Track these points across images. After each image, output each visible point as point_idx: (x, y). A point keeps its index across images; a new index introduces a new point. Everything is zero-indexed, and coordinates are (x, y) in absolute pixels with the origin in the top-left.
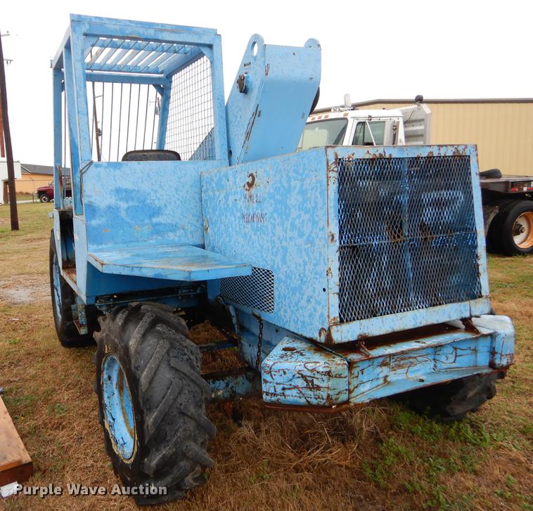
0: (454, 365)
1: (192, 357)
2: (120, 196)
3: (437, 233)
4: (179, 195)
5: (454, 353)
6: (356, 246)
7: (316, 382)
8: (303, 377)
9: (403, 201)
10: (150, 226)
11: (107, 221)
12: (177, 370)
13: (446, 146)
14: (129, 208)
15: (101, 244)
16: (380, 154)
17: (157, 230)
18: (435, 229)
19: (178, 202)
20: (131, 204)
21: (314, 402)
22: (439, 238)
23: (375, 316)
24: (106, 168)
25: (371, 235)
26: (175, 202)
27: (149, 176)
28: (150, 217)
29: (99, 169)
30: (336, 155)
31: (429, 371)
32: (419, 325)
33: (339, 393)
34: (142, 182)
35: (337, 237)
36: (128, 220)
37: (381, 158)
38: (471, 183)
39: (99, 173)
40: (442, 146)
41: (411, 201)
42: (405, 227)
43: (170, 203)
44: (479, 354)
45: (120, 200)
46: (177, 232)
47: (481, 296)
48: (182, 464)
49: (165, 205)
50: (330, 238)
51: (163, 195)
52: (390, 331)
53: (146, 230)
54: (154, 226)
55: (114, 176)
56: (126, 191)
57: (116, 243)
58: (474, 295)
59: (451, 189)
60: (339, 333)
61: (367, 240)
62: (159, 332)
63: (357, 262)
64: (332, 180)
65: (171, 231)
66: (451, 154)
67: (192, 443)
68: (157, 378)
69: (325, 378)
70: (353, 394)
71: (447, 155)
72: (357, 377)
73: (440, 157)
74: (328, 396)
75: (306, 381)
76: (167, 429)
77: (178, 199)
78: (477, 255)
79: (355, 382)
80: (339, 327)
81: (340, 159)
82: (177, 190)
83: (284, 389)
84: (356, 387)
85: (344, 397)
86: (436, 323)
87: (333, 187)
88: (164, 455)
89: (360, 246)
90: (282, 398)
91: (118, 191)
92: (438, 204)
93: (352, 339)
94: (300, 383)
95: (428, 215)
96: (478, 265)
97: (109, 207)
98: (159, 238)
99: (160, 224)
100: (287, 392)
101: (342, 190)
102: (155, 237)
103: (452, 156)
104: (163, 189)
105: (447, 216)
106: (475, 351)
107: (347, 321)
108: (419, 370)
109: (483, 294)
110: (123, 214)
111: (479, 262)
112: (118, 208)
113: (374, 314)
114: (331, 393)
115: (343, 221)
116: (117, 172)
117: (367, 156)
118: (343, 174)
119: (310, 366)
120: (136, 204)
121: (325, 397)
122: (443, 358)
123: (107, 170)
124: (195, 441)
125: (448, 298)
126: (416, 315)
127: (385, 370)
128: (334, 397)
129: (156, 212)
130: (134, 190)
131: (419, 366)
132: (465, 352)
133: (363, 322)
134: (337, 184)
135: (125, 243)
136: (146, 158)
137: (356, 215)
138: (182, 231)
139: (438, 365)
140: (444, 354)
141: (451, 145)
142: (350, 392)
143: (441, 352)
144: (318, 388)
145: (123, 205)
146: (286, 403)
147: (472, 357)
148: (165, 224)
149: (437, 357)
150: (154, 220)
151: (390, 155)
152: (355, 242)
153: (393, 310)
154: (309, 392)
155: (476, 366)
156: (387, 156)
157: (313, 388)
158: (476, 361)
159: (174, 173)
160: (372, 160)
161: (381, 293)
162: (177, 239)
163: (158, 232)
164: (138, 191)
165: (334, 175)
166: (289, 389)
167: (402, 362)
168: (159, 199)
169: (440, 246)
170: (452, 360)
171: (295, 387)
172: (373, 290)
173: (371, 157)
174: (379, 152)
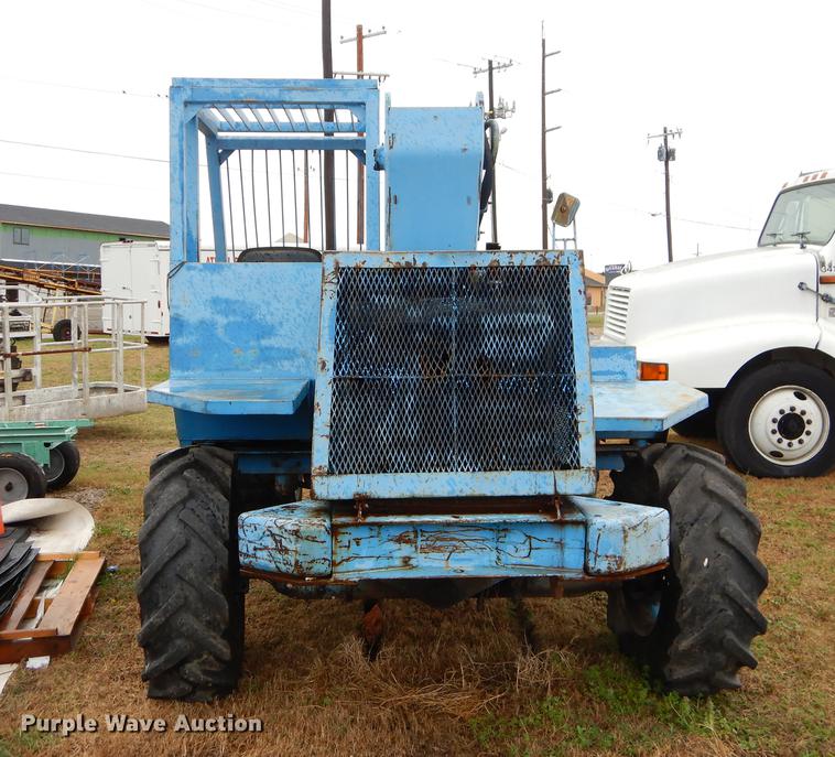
0: (526, 561)
1: (217, 514)
2: (218, 308)
3: (508, 372)
4: (301, 310)
5: (527, 543)
6: (363, 379)
7: (284, 543)
8: (273, 535)
9: (448, 325)
10: (258, 351)
11: (197, 340)
12: (186, 525)
13: (524, 252)
14: (228, 324)
15: (188, 369)
16: (407, 263)
17: (266, 356)
18: (505, 366)
19: (299, 320)
20: (232, 319)
21: (283, 568)
22: (511, 378)
23: (385, 472)
24: (201, 270)
25: (390, 366)
26: (295, 319)
27: (259, 283)
28: (258, 338)
29: (192, 272)
30: (337, 263)
31: (487, 564)
32: (457, 493)
33: (312, 562)
34: (250, 290)
35: (330, 365)
36: (228, 341)
37: (409, 267)
38: (569, 305)
39: (192, 277)
40: (516, 252)
41: (460, 325)
42: (453, 359)
43: (288, 320)
44: (566, 550)
45: (218, 313)
46: (296, 360)
47: (578, 467)
48: (178, 642)
49: (281, 323)
50: (320, 366)
51: (278, 309)
52: (407, 494)
53: (251, 355)
54: (262, 350)
55: (212, 281)
56: (227, 301)
57: (207, 370)
58: (568, 464)
59: (533, 312)
60: (325, 486)
61: (382, 372)
62: (185, 479)
63: (366, 400)
64: (329, 294)
65: (286, 358)
66: (533, 263)
67: (191, 617)
68: (160, 531)
69: (293, 538)
70: (339, 568)
71: (525, 264)
72: (349, 547)
73: (513, 267)
74: (297, 562)
75: (275, 540)
76: (160, 592)
77: (300, 315)
78: (576, 408)
79: (343, 553)
80: (325, 479)
81: (344, 269)
82: (298, 302)
83: (255, 549)
84: (347, 560)
85: (322, 568)
86: (489, 494)
87: (330, 303)
88: (151, 623)
89: (368, 379)
90: (254, 560)
91: (215, 301)
92: (509, 331)
93: (344, 497)
94: (269, 542)
95: (492, 346)
96: (576, 422)
97: (202, 322)
98: (269, 367)
99: (271, 348)
100: (259, 554)
101: (343, 307)
102: (262, 365)
103: (535, 267)
104: (279, 301)
105: (524, 349)
106: (561, 545)
107: (340, 473)
108: (470, 560)
109: (582, 465)
110: (220, 332)
111: (579, 418)
112: (213, 324)
113: (384, 469)
114: (301, 559)
115: (343, 346)
116: (216, 277)
117: (386, 265)
118: (347, 287)
119: (280, 523)
120: (239, 319)
121: (293, 563)
122: (510, 549)
123: (203, 274)
124: (197, 616)
125: (521, 464)
126: (452, 479)
127: (406, 550)
128: (305, 565)
129: (267, 331)
130: (237, 301)
131: (468, 554)
132: (544, 544)
133: (364, 477)
134: (335, 299)
135: (220, 370)
136: (272, 259)
137: (368, 340)
138: (302, 360)
139: (503, 557)
140: (511, 543)
141: (532, 252)
142: (333, 564)
143: (507, 539)
144: (286, 551)
145: (221, 320)
146: (258, 567)
147: (556, 553)
148: (278, 349)
149: (501, 546)
150: (264, 342)
151: (424, 264)
152: (360, 374)
153: (417, 467)
154: (279, 556)
155: (563, 567)
156: (419, 265)
157: (282, 550)
158: (563, 559)
159: (296, 279)
160: (395, 270)
161: (401, 443)
162: (293, 370)
163: (267, 360)
164: (244, 302)
165: (332, 289)
166: (260, 549)
167: (438, 543)
168: (272, 314)
169: (511, 390)
170: (526, 553)
171: (266, 548)
172: (388, 439)
173: (392, 266)
174: (407, 259)
